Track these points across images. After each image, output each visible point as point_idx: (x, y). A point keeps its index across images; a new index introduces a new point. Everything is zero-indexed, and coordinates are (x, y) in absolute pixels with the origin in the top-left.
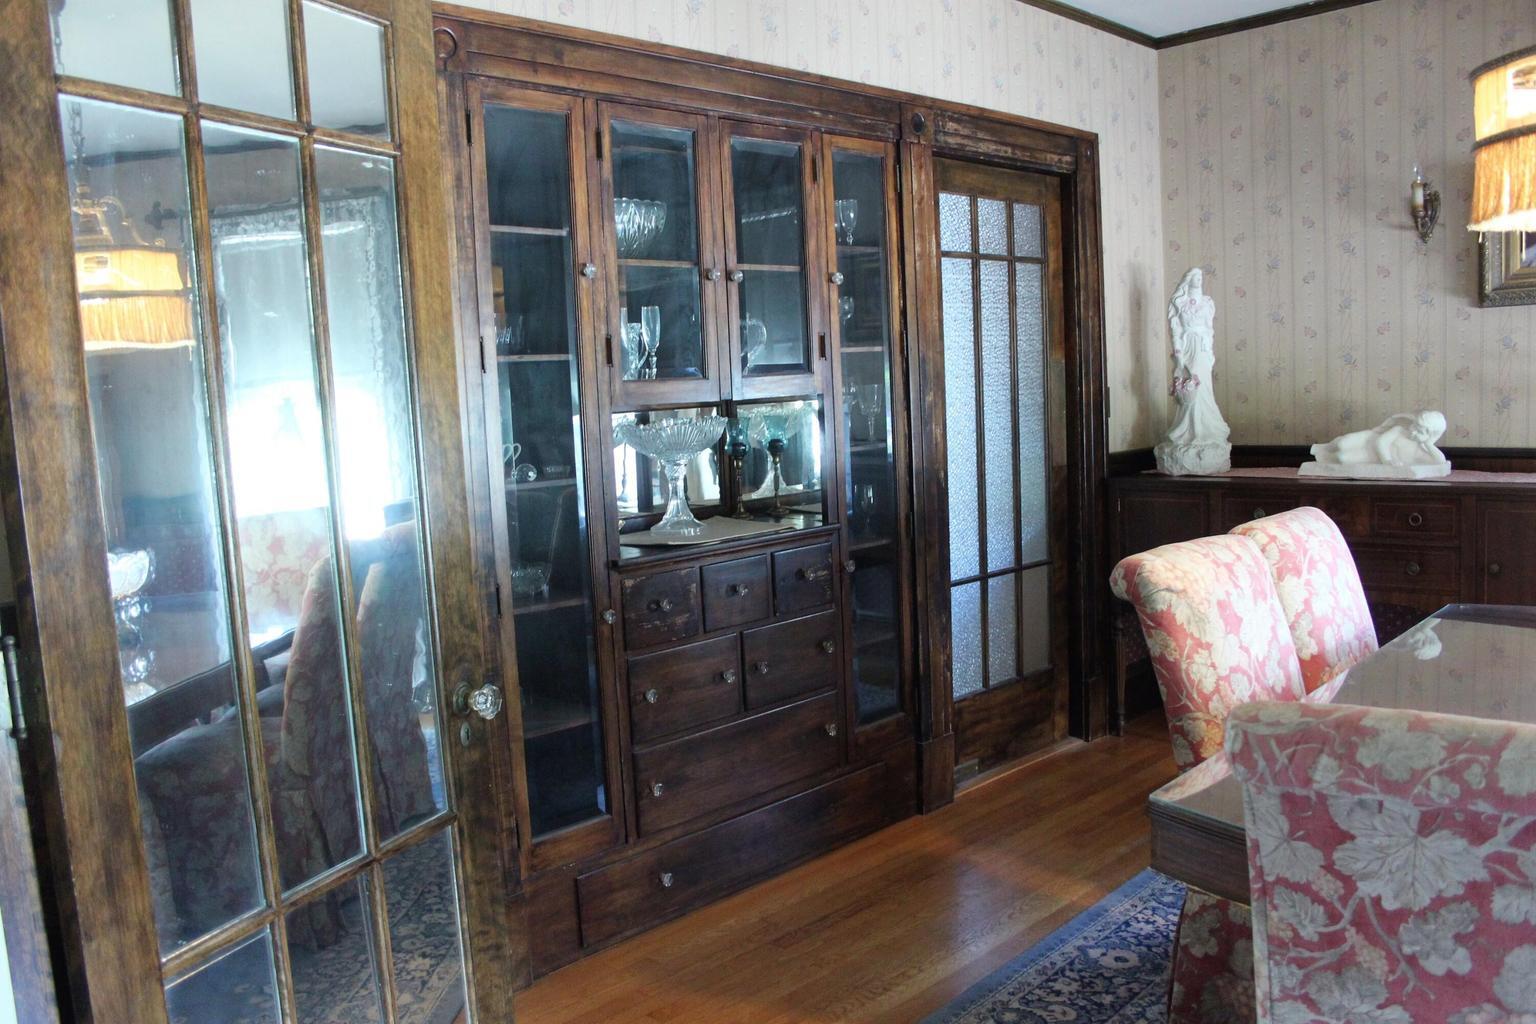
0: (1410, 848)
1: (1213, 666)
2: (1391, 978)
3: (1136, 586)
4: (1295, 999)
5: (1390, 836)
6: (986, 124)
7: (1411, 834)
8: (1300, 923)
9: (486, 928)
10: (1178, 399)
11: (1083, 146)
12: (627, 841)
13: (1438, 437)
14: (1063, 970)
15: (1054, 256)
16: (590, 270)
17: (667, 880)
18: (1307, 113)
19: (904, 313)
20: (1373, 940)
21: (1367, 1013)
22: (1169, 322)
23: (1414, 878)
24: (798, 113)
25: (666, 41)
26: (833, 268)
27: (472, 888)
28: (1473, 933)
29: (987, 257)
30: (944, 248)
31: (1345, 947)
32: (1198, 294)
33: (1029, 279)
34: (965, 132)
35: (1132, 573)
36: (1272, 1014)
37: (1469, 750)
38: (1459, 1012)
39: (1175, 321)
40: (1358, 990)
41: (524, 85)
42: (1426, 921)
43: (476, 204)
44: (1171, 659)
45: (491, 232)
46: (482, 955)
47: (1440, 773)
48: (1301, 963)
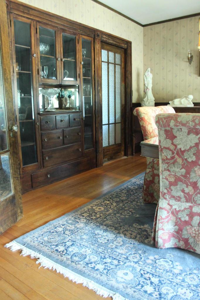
0: (186, 138)
1: (152, 127)
2: (183, 163)
3: (138, 112)
4: (166, 170)
5: (183, 136)
6: (111, 37)
7: (186, 135)
8: (167, 155)
9: (15, 173)
10: (145, 93)
11: (129, 43)
12: (41, 168)
13: (192, 99)
14: (124, 189)
15: (123, 64)
16: (35, 55)
17: (49, 176)
18: (170, 40)
19: (95, 71)
20: (180, 157)
21: (178, 171)
22: (144, 78)
23: (187, 144)
24: (75, 29)
25: (50, 11)
26: (81, 61)
27: (13, 165)
28: (196, 153)
29: (110, 63)
30: (102, 60)
31: (175, 159)
32: (149, 73)
33: (118, 68)
34: (107, 38)
35: (137, 111)
36: (162, 174)
37: (196, 117)
38: (193, 168)
39: (145, 78)
40: (177, 167)
41: (22, 16)
42: (189, 152)
43: (12, 39)
44: (144, 126)
45: (15, 46)
46: (15, 178)
47: (191, 121)
48: (167, 163)
